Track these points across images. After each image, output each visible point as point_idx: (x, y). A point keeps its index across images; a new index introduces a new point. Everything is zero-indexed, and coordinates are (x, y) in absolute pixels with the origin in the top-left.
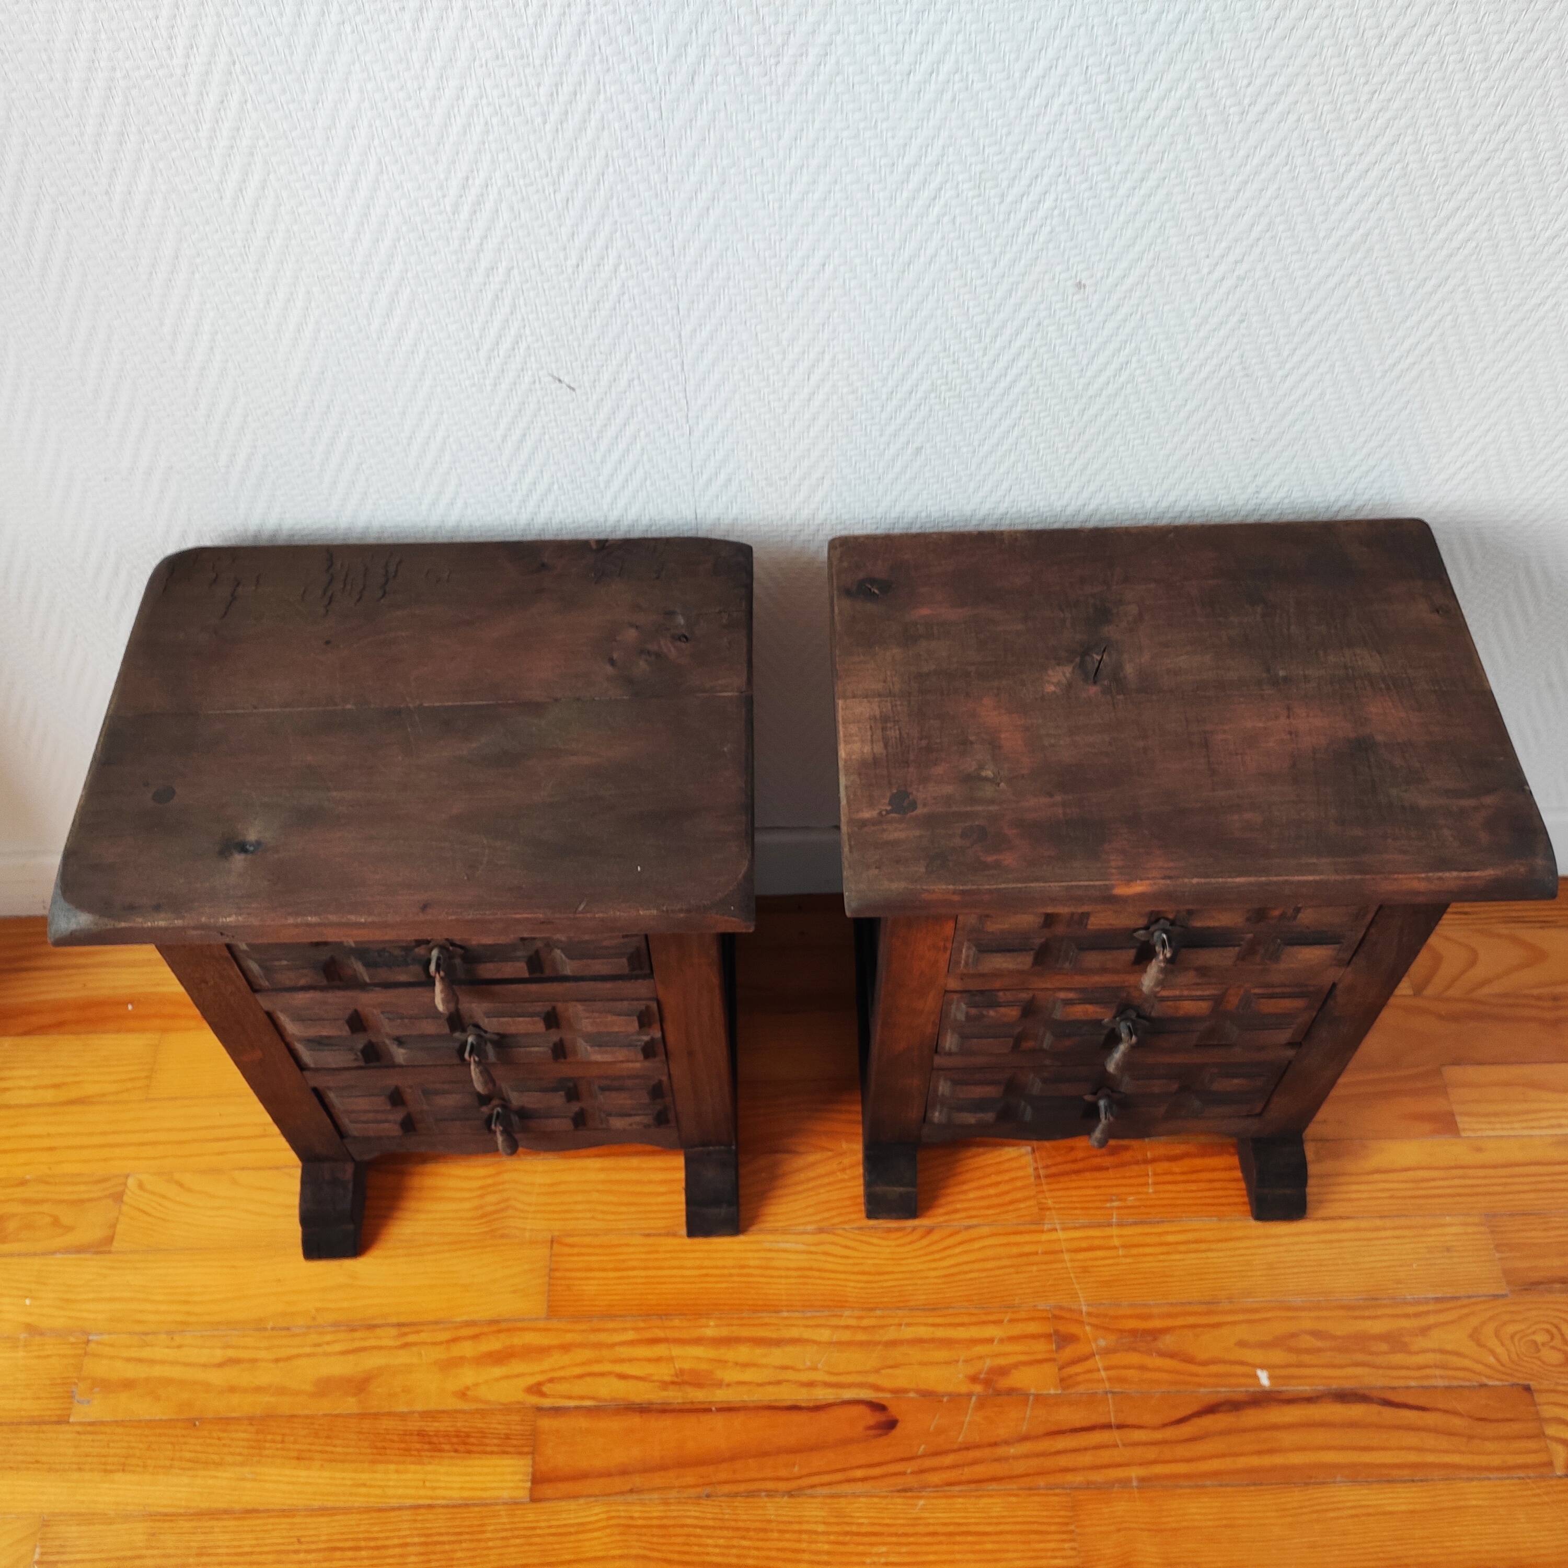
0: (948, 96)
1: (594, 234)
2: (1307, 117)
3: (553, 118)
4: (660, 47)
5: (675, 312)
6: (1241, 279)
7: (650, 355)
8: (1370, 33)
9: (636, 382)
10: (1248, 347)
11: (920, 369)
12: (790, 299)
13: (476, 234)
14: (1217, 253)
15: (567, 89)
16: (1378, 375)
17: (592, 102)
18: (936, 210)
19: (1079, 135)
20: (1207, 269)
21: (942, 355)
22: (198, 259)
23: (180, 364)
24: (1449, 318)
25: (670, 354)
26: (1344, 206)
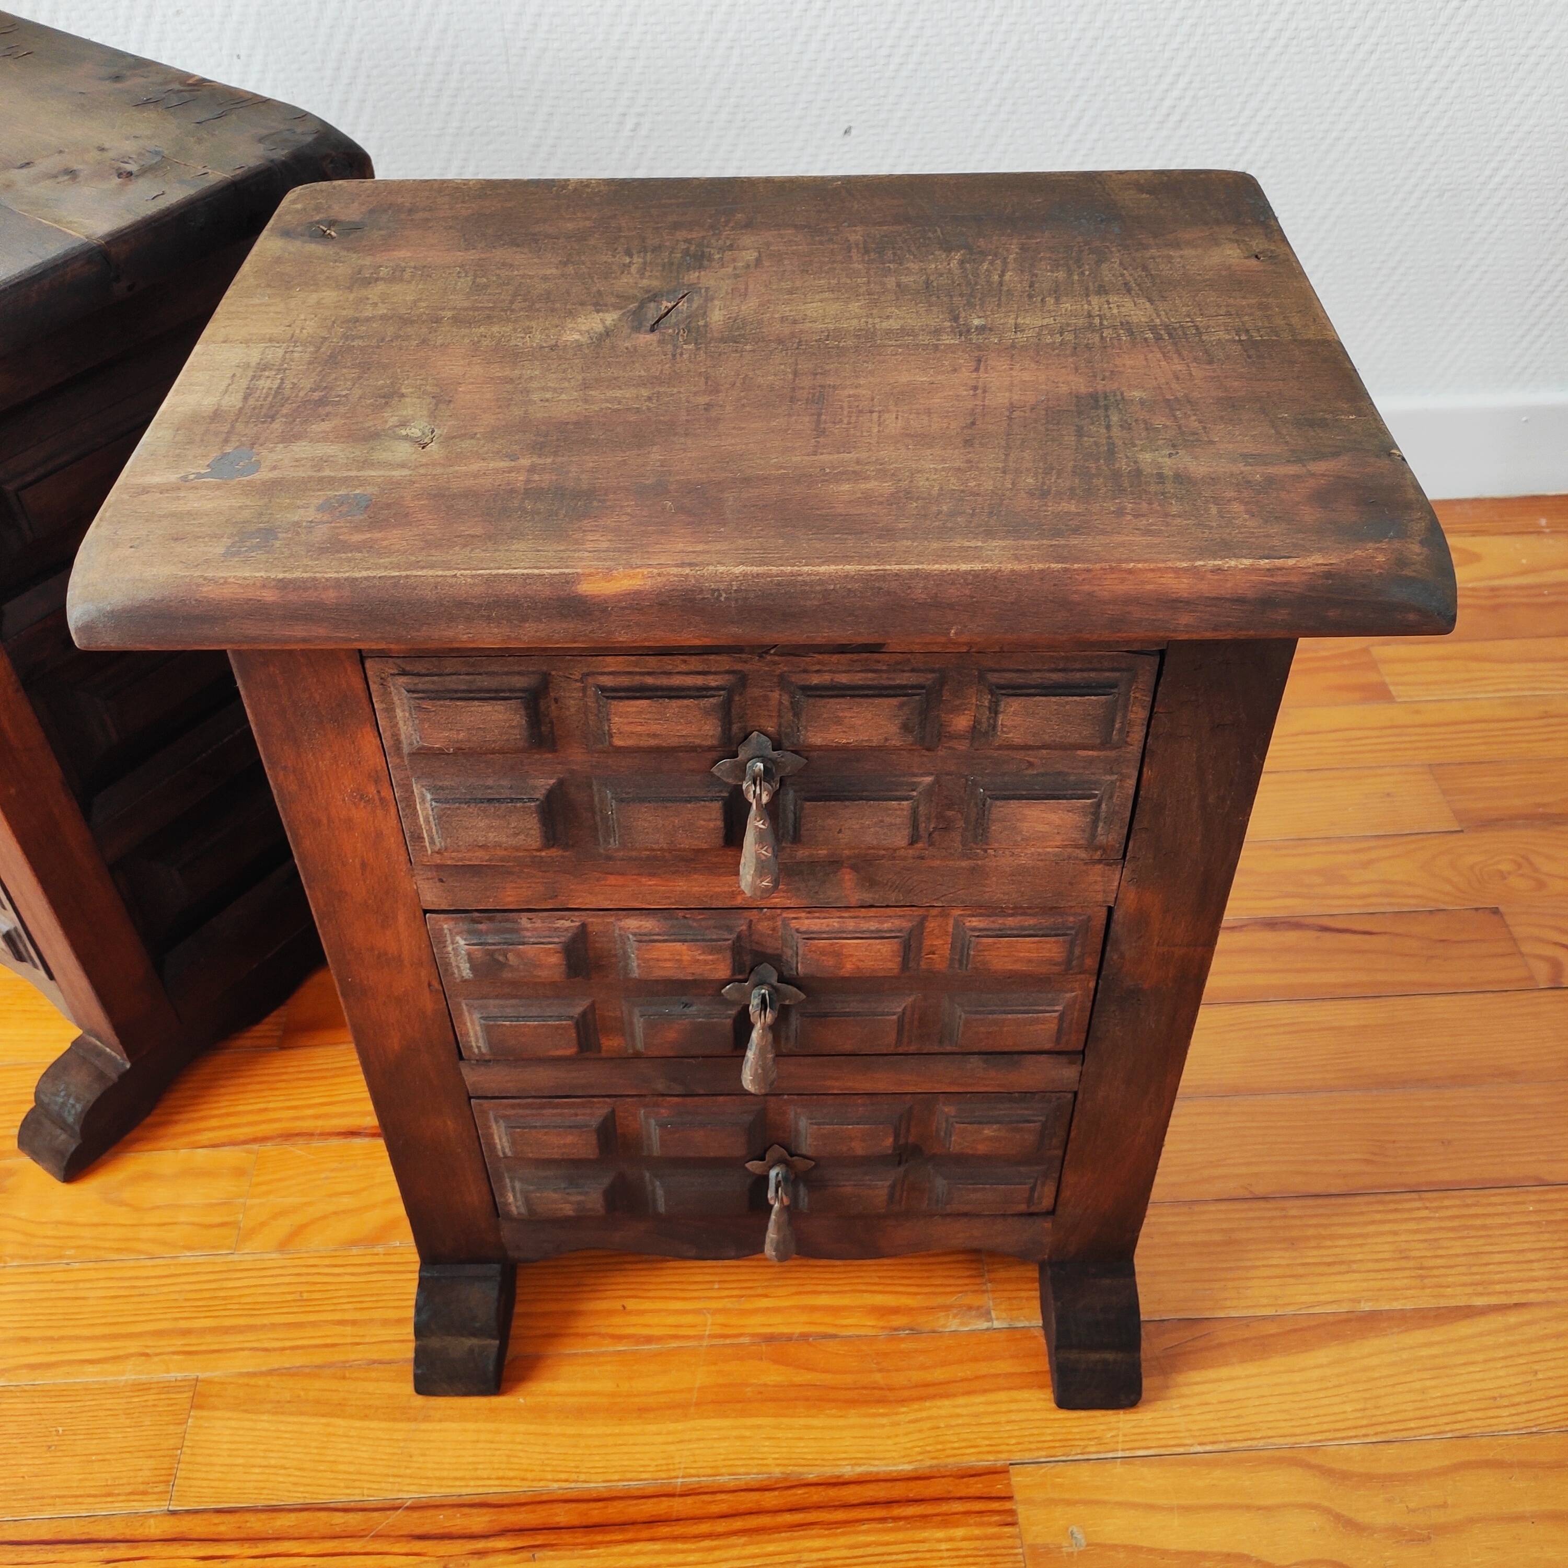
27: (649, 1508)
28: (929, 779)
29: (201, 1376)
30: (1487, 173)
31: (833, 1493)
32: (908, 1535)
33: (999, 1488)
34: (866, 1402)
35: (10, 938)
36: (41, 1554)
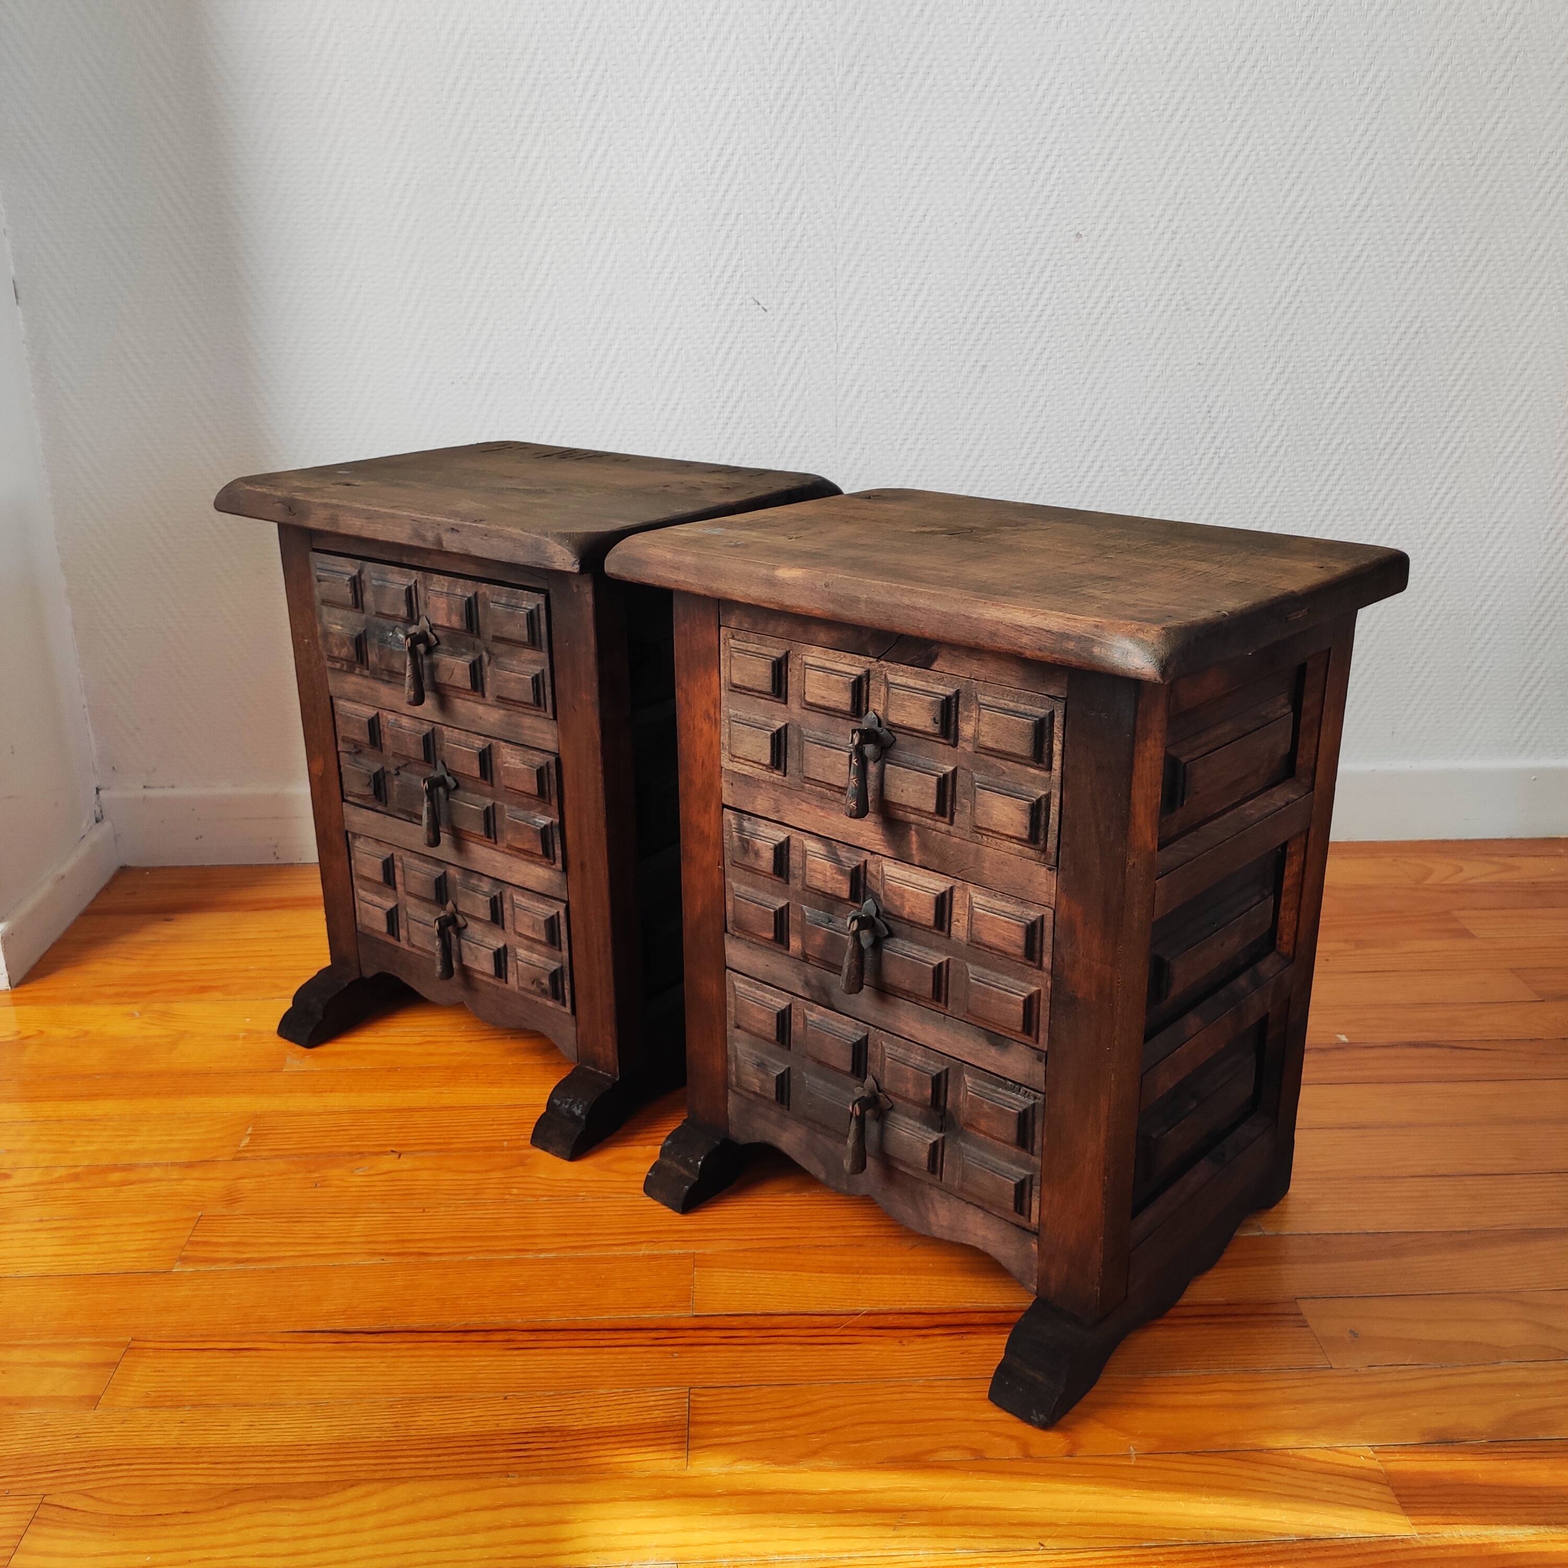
0: (995, 101)
1: (791, 189)
2: (1196, 119)
3: (775, 109)
4: (839, 65)
5: (834, 250)
6: (1175, 233)
7: (817, 284)
8: (1222, 65)
9: (806, 306)
10: (1186, 286)
11: (984, 298)
12: (904, 242)
13: (723, 188)
14: (1158, 213)
15: (785, 90)
16: (1270, 312)
17: (799, 100)
18: (990, 178)
19: (1070, 128)
20: (1153, 226)
21: (997, 287)
22: (555, 207)
23: (525, 288)
24: (1305, 266)
25: (829, 284)
26: (1227, 181)
29: (696, 1251)
30: (1478, 603)
33: (1290, 1309)
35: (555, 977)
36: (607, 1335)
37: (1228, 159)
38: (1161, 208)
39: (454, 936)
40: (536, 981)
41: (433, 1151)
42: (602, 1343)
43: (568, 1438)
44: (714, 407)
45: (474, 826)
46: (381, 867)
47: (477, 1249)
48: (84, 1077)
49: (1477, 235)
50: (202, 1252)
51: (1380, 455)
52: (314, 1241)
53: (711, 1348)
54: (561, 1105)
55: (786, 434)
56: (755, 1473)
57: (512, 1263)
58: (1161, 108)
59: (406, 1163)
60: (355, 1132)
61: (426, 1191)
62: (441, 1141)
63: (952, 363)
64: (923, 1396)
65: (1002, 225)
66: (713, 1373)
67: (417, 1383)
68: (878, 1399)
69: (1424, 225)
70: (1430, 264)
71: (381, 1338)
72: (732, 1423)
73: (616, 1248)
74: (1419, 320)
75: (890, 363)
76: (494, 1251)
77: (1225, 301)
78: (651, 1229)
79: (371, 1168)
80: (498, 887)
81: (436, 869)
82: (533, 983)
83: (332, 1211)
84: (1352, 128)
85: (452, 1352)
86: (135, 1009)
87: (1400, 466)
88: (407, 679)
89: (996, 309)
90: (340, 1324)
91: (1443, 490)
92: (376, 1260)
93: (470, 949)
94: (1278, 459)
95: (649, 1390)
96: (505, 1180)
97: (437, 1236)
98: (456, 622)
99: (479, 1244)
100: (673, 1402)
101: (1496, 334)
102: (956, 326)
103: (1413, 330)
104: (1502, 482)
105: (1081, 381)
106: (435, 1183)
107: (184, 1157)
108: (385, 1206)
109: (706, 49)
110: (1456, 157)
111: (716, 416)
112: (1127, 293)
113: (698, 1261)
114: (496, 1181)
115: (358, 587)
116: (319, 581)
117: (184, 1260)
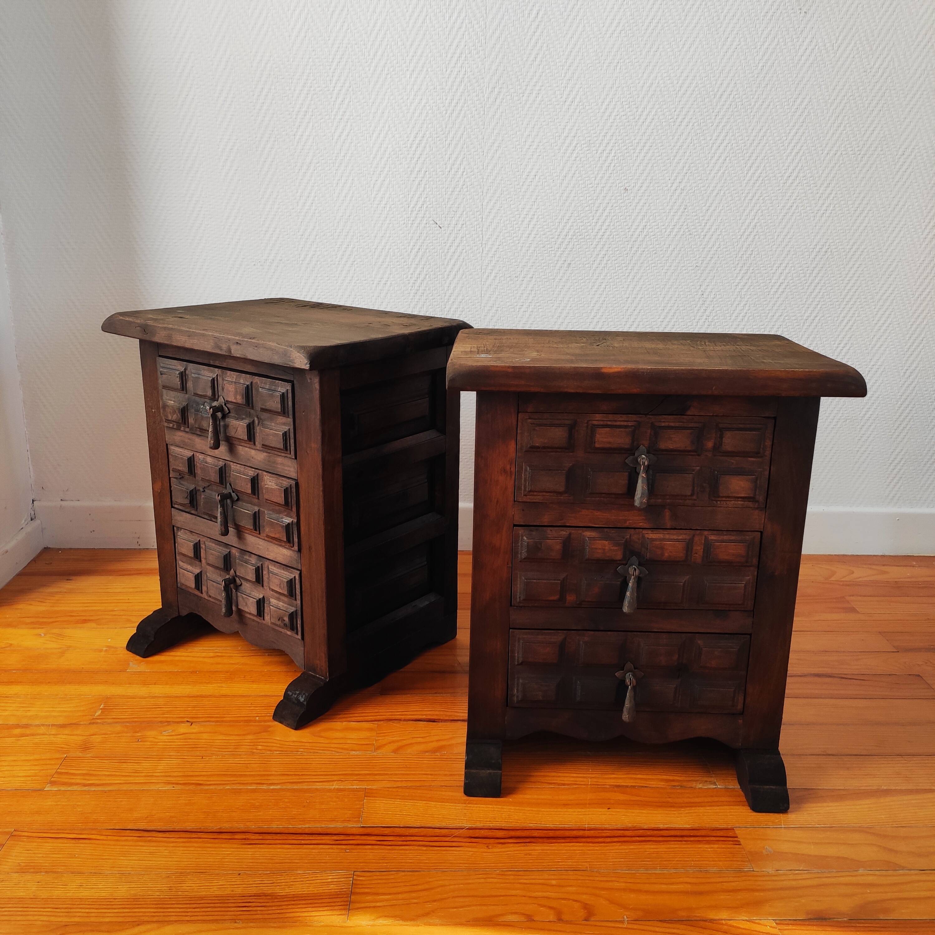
0: (578, 111)
1: (457, 158)
2: (696, 124)
3: (449, 112)
4: (486, 88)
5: (482, 194)
6: (683, 190)
7: (471, 213)
8: (711, 93)
9: (464, 226)
10: (689, 221)
11: (570, 224)
12: (523, 190)
13: (417, 156)
14: (673, 178)
15: (455, 101)
16: (739, 237)
17: (463, 107)
18: (574, 155)
19: (621, 128)
20: (670, 185)
21: (577, 218)
22: (318, 165)
23: (299, 211)
24: (760, 211)
25: (478, 213)
26: (713, 161)
27: (575, 833)
28: (698, 468)
29: (367, 787)
30: (863, 413)
31: (655, 832)
32: (693, 846)
33: (731, 834)
34: (666, 807)
35: (292, 616)
36: (307, 837)
37: (715, 148)
38: (675, 175)
39: (234, 591)
40: (281, 619)
41: (213, 722)
42: (303, 842)
43: (276, 900)
44: (409, 283)
45: (247, 523)
46: (192, 548)
47: (233, 782)
48: (6, 671)
49: (862, 195)
50: (64, 779)
51: (804, 323)
52: (133, 774)
53: (370, 847)
54: (292, 695)
55: (452, 300)
56: (389, 925)
57: (254, 791)
58: (675, 117)
59: (195, 728)
60: (166, 709)
61: (206, 746)
62: (218, 716)
63: (550, 262)
64: (499, 880)
65: (581, 182)
66: (370, 863)
67: (186, 863)
68: (470, 881)
69: (830, 189)
70: (834, 212)
71: (167, 835)
72: (378, 894)
73: (318, 784)
74: (828, 244)
75: (514, 261)
76: (243, 784)
77: (713, 230)
78: (341, 773)
79: (173, 731)
80: (260, 561)
81: (224, 549)
82: (279, 620)
83: (146, 756)
84: (788, 131)
85: (209, 845)
86: (41, 631)
87: (816, 330)
88: (210, 433)
89: (577, 231)
90: (142, 825)
91: (842, 345)
92: (169, 787)
93: (242, 597)
94: (744, 323)
95: (329, 872)
96: (256, 741)
97: (209, 773)
98: (240, 399)
99: (234, 779)
100: (343, 880)
101: (873, 254)
102: (553, 240)
103: (824, 250)
104: (877, 341)
105: (627, 274)
106: (211, 741)
107: (61, 721)
108: (179, 754)
109: (408, 76)
110: (850, 149)
111: (410, 288)
112: (654, 224)
113: (368, 793)
114: (248, 741)
115: (184, 378)
116: (161, 374)
117: (53, 783)
